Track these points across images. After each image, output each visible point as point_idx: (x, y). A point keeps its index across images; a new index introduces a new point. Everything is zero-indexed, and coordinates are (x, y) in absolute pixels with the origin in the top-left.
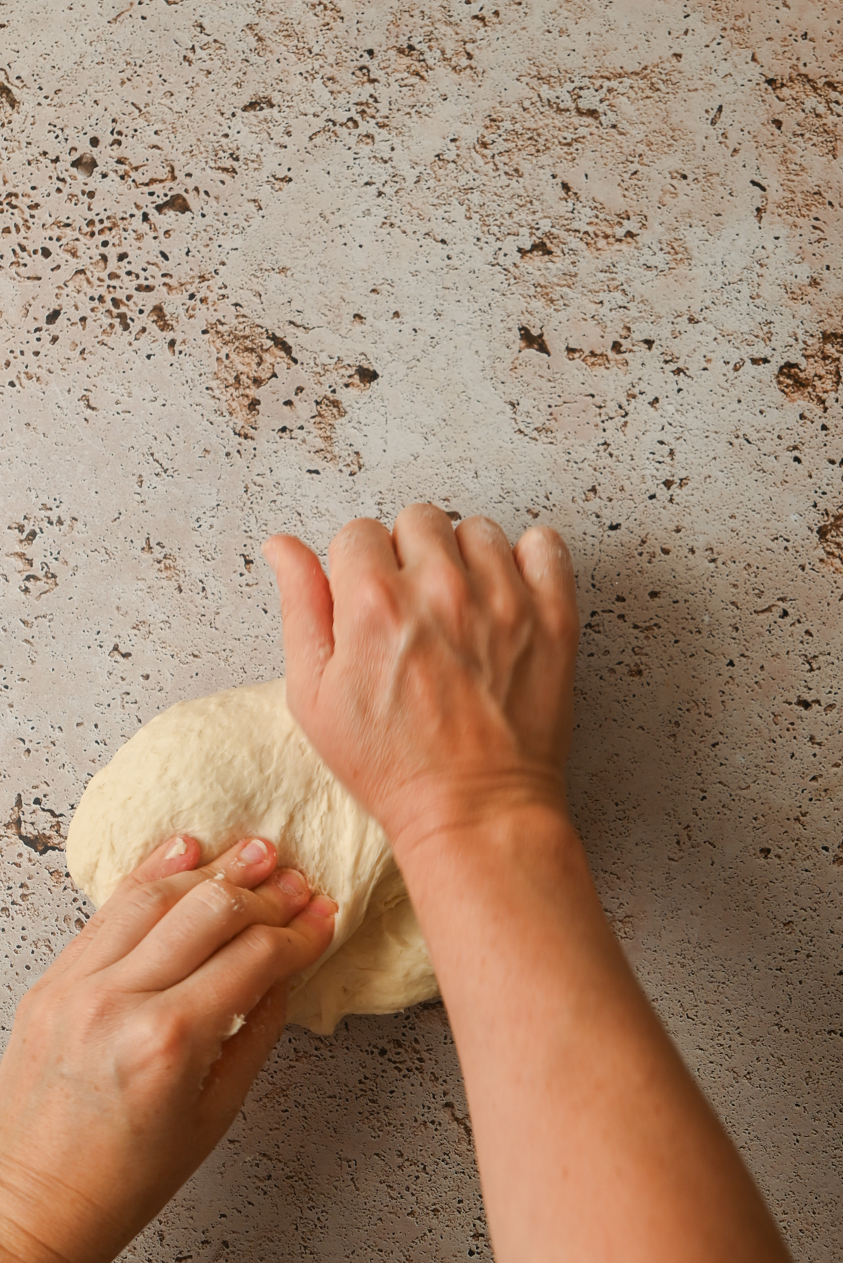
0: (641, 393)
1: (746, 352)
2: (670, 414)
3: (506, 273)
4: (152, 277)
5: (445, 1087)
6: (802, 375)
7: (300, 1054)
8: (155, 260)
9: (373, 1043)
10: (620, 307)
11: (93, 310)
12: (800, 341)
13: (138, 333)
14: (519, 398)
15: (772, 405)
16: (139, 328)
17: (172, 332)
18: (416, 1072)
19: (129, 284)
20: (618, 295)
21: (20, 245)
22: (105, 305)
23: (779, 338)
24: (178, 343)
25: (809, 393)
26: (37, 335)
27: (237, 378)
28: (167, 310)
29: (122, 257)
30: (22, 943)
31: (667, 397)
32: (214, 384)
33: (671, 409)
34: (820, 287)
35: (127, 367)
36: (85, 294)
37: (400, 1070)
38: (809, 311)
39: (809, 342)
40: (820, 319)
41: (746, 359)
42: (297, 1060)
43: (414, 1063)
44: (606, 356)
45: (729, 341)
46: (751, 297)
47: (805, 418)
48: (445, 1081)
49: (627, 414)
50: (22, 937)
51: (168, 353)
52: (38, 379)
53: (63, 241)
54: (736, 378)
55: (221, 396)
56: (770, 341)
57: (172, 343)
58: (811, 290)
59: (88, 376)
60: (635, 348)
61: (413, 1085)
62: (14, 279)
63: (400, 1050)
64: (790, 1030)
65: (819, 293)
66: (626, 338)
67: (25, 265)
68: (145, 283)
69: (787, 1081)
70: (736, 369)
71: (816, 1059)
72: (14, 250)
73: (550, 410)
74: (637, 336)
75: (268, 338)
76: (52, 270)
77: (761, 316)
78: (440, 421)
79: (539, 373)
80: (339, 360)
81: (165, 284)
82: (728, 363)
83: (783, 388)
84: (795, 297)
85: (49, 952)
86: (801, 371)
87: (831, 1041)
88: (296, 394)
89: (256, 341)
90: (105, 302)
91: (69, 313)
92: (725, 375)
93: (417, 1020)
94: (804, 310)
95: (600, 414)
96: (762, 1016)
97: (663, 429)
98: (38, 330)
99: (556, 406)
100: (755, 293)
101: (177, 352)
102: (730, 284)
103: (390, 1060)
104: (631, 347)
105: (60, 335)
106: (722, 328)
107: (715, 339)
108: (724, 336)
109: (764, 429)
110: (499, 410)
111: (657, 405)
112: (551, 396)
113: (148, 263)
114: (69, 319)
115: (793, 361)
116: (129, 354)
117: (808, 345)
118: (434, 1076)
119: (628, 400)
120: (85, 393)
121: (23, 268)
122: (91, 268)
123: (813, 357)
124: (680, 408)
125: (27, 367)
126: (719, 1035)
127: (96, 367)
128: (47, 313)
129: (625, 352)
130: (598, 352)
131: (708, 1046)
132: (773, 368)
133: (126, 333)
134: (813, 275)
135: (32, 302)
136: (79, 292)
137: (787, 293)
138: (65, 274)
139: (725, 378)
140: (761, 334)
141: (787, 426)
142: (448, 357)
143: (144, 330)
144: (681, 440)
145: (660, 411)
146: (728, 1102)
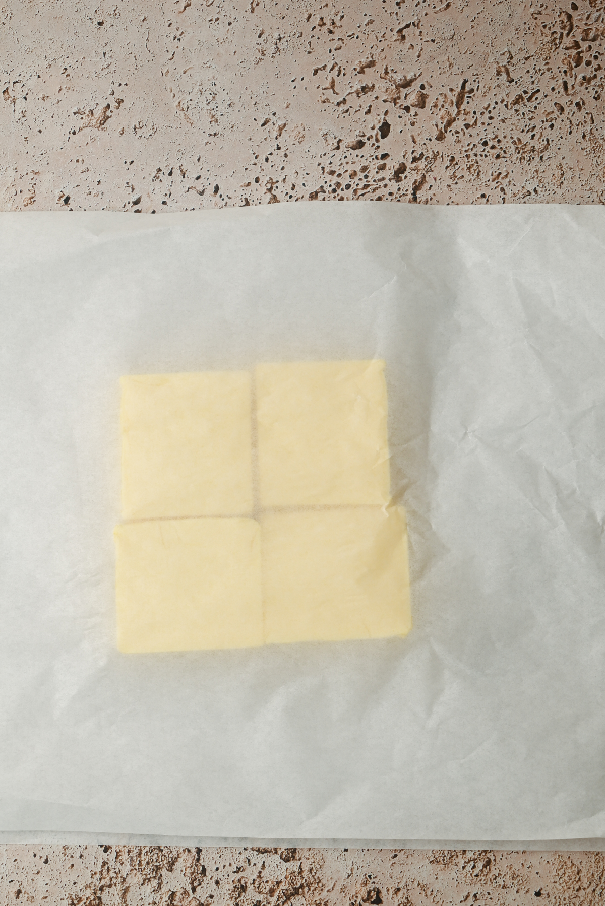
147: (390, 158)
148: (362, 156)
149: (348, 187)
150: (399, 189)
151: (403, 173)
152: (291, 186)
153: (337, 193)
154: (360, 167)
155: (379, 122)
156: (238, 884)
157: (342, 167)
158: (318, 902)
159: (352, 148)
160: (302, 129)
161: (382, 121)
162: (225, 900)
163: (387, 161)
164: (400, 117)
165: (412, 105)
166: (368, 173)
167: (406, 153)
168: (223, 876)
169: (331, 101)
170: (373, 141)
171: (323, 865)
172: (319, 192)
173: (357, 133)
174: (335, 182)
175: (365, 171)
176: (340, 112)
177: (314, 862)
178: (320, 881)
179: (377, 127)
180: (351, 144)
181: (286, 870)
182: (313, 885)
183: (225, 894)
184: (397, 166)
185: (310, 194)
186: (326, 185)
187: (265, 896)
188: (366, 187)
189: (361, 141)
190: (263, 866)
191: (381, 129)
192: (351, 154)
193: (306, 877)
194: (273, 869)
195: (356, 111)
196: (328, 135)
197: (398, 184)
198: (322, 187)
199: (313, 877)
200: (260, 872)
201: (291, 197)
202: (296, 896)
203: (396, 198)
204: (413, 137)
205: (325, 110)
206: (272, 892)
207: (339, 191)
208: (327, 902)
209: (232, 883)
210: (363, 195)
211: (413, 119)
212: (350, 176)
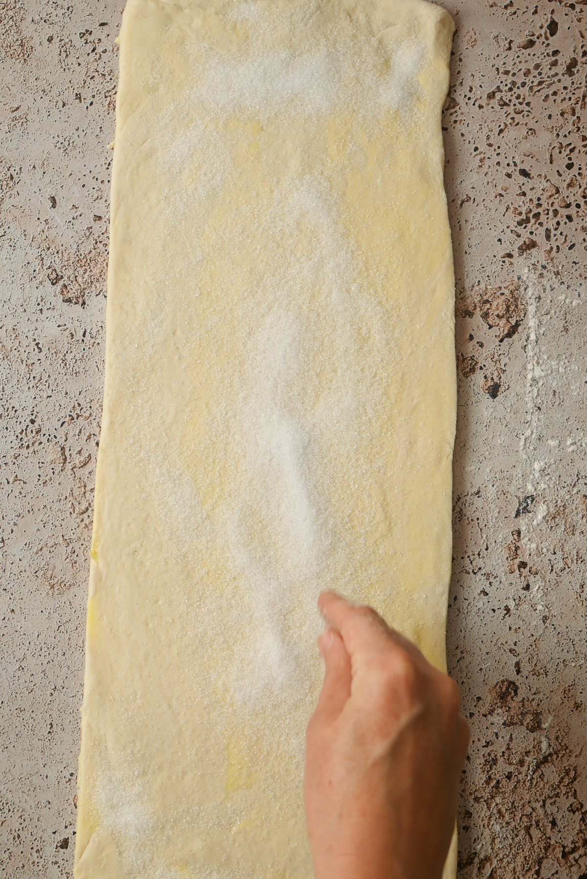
0: (490, 583)
1: (524, 658)
2: (476, 604)
3: (573, 484)
4: (557, 239)
5: (10, 464)
6: (509, 698)
7: (30, 367)
8: (568, 241)
9: (38, 415)
10: (552, 567)
11: (531, 200)
12: (534, 696)
13: (516, 232)
14: (482, 497)
15: (486, 677)
16: (520, 232)
17: (518, 255)
18: (20, 444)
19: (551, 224)
20: (561, 565)
21: (574, 148)
22: (535, 208)
23: (536, 681)
24: (510, 260)
25: (497, 703)
26: (511, 164)
27: (487, 301)
28: (534, 251)
29: (569, 218)
30: (99, 181)
31: (489, 602)
32: (482, 286)
33: (480, 605)
34: (574, 710)
35: (492, 226)
36: (542, 194)
37: (21, 433)
38: (557, 702)
39: (533, 703)
40: (551, 710)
41: (519, 658)
42: (27, 365)
43: (26, 442)
44: (516, 558)
45: (531, 645)
46: (565, 660)
47: (478, 701)
48: (14, 463)
49: (475, 573)
50: (103, 181)
51: (503, 253)
52: (480, 166)
53: (578, 178)
54: (505, 651)
55: (474, 291)
56: (533, 675)
57: (510, 256)
58: (572, 704)
59: (484, 200)
60: (523, 578)
61: (11, 442)
62: (550, 146)
63: (34, 432)
64: (52, 697)
65: (570, 709)
66: (530, 571)
67: (560, 152)
68: (552, 235)
69: (18, 695)
70: (511, 651)
71: (33, 715)
72: (570, 144)
73: (475, 519)
74: (532, 579)
75: (517, 321)
76: (558, 171)
77: (551, 667)
78: (464, 442)
79: (502, 511)
80: (504, 370)
81: (552, 248)
82: (515, 645)
83: (499, 684)
84: (566, 692)
85: (94, 199)
86: (512, 698)
87: (45, 725)
88: (478, 343)
89: (514, 313)
90: (537, 208)
91: (528, 184)
92: (506, 642)
93: (54, 443)
94: (557, 699)
95: (474, 555)
96: (61, 677)
97: (466, 599)
98: (515, 165)
99: (478, 523)
100: (567, 663)
101: (504, 259)
102: (573, 645)
103: (28, 426)
104: (523, 575)
105: (513, 179)
106: (541, 640)
107: (532, 635)
108: (535, 641)
109: (469, 672)
110: (474, 484)
111: (482, 595)
112: (485, 519)
113: (566, 236)
114: (523, 184)
115: (519, 692)
116: (501, 227)
117: (531, 702)
118: (18, 456)
119: (485, 574)
120: (472, 199)
121: (558, 151)
122: (561, 197)
123: (523, 705)
124: (481, 611)
125: (489, 158)
126: (48, 648)
127: (490, 205)
128: (527, 170)
129: (520, 571)
130: (519, 552)
131: (40, 641)
132: (513, 676)
133: (516, 224)
134: (583, 705)
135: (535, 158)
136: (543, 190)
137: (569, 686)
138: (555, 179)
139: (504, 643)
140: (537, 668)
141: (471, 688)
142: (510, 447)
143: (519, 236)
144: (458, 613)
145: (478, 597)
146: (3, 655)
147: (561, 54)
148: (534, 55)
149: (523, 84)
150: (573, 83)
151: (575, 67)
152: (469, 88)
153: (513, 92)
154: (533, 65)
155: (547, 21)
156: (488, 758)
157: (516, 66)
158: (567, 768)
159: (523, 48)
160: (474, 34)
161: (549, 20)
162: (478, 774)
163: (559, 57)
164: (566, 15)
165: (576, 3)
166: (541, 70)
167: (576, 48)
168: (473, 751)
169: (499, 5)
170: (543, 39)
171: (568, 732)
172: (497, 92)
173: (527, 32)
174: (510, 81)
175: (538, 68)
176: (508, 15)
177: (559, 730)
178: (567, 748)
179: (545, 26)
180: (522, 44)
181: (534, 740)
182: (561, 752)
183: (476, 768)
184: (569, 61)
185: (488, 94)
186: (502, 84)
187: (516, 767)
188: (540, 83)
189: (531, 40)
190: (511, 739)
191: (549, 27)
192: (523, 54)
193: (553, 744)
194: (521, 740)
195: (524, 13)
196: (499, 38)
197: (571, 78)
198: (498, 87)
199: (560, 744)
200: (508, 745)
201: (469, 99)
202: (546, 763)
203: (570, 91)
204: (580, 32)
205: (493, 14)
206: (521, 763)
207: (515, 90)
208: (576, 767)
209: (482, 758)
210: (539, 91)
211: (579, 16)
212: (524, 74)
